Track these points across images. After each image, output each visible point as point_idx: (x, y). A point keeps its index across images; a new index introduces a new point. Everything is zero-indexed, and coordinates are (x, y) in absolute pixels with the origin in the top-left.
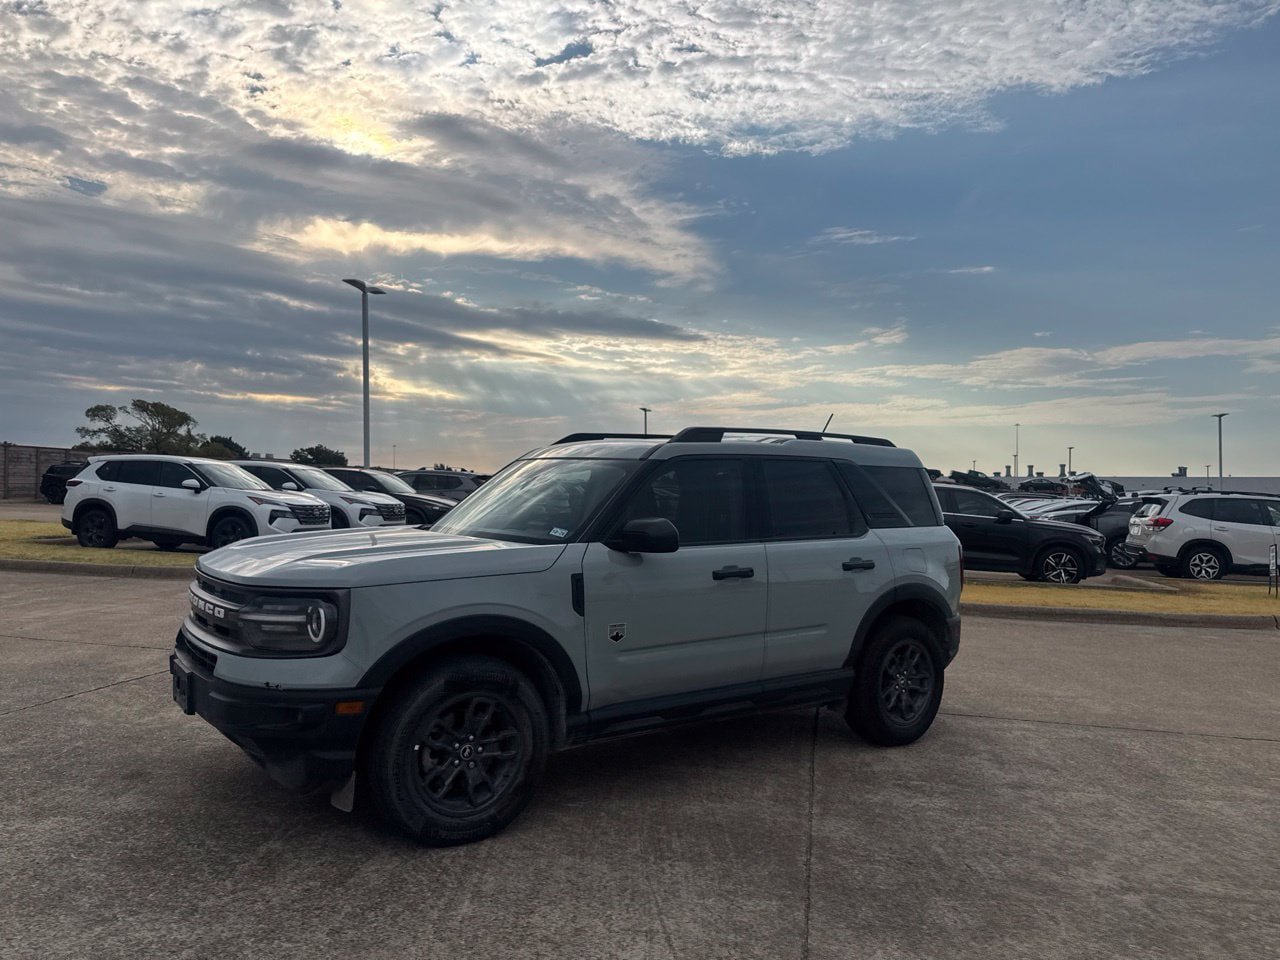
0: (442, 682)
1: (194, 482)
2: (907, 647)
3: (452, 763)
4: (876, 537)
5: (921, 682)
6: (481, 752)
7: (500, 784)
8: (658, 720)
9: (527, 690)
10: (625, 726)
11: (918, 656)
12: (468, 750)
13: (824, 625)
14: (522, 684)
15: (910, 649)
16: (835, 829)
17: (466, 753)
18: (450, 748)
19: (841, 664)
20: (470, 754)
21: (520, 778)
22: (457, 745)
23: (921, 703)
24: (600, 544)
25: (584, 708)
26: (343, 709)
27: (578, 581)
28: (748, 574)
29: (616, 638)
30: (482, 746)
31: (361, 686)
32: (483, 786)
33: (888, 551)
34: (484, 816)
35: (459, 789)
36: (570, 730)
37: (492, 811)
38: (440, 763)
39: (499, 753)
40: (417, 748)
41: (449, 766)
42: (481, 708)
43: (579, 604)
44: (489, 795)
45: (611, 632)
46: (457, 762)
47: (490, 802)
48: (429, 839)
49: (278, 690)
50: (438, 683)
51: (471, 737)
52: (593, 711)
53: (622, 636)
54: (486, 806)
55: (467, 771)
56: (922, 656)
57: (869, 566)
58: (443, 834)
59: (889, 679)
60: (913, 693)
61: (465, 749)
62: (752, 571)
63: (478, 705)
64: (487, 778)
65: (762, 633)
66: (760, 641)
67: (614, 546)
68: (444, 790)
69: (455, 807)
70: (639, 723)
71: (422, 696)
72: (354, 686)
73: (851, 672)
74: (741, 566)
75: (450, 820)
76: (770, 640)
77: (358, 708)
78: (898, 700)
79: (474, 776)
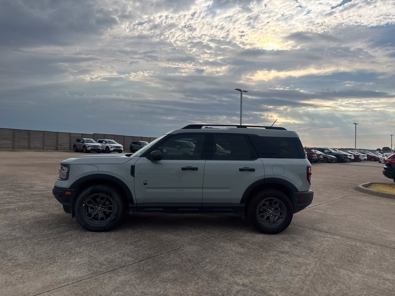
0: (90, 189)
2: (273, 200)
4: (261, 161)
5: (281, 213)
6: (103, 209)
7: (108, 219)
8: (162, 209)
9: (116, 196)
11: (278, 204)
12: (99, 208)
13: (228, 188)
15: (275, 200)
18: (94, 207)
19: (238, 202)
20: (100, 209)
21: (113, 218)
22: (96, 207)
23: (280, 221)
24: (145, 158)
25: (135, 202)
26: (67, 193)
27: (133, 167)
28: (195, 169)
29: (145, 184)
31: (70, 188)
32: (102, 219)
33: (264, 165)
34: (102, 226)
35: (96, 218)
36: (131, 208)
37: (104, 225)
38: (92, 210)
39: (108, 210)
40: (84, 205)
41: (94, 211)
42: (103, 198)
43: (132, 173)
45: (143, 182)
46: (96, 211)
47: (104, 222)
48: (88, 228)
50: (89, 190)
51: (100, 205)
52: (138, 204)
53: (147, 184)
54: (103, 224)
55: (99, 214)
56: (280, 204)
57: (253, 170)
59: (264, 211)
61: (98, 208)
62: (197, 168)
63: (101, 197)
64: (104, 216)
65: (201, 188)
66: (201, 190)
67: (149, 158)
68: (92, 217)
69: (95, 222)
70: (154, 209)
71: (85, 192)
72: (69, 188)
73: (244, 205)
74: (193, 166)
75: (92, 225)
76: (204, 190)
77: (69, 193)
78: (268, 218)
79: (101, 215)
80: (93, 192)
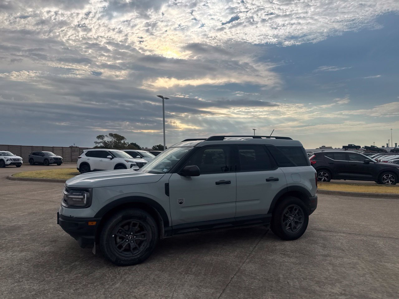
1: (110, 157)
2: (293, 207)
3: (126, 240)
4: (280, 170)
5: (300, 219)
6: (135, 238)
7: (142, 248)
8: (198, 229)
9: (150, 220)
10: (185, 231)
11: (298, 210)
12: (131, 237)
13: (258, 199)
14: (148, 217)
15: (295, 207)
16: (250, 267)
17: (130, 238)
18: (125, 236)
19: (266, 213)
20: (132, 238)
21: (148, 246)
22: (127, 235)
23: (299, 226)
24: (176, 174)
25: (170, 225)
26: (90, 224)
27: (167, 185)
28: (228, 183)
29: (181, 203)
30: (136, 236)
31: (96, 217)
32: (135, 249)
33: (284, 175)
34: (136, 257)
35: (128, 249)
36: (165, 232)
37: (139, 256)
38: (122, 241)
39: (141, 238)
40: (113, 236)
41: (124, 242)
42: (135, 225)
43: (167, 193)
44: (138, 251)
45: (179, 201)
46: (127, 240)
47: (138, 253)
48: (118, 263)
49: (73, 218)
50: (120, 217)
51: (132, 233)
52: (173, 226)
53: (183, 203)
54: (137, 254)
55: (130, 243)
56: (299, 210)
57: (277, 180)
58: (122, 262)
59: (286, 218)
60: (296, 223)
61: (130, 237)
62: (230, 182)
63: (134, 223)
64: (137, 246)
65: (235, 202)
66: (234, 204)
67: (181, 174)
68: (123, 249)
69: (126, 254)
70: (190, 230)
71: (114, 221)
72: (93, 217)
73: (270, 215)
74: (226, 180)
75: (125, 258)
76: (238, 204)
77: (94, 223)
78: (290, 225)
79: (133, 245)
80: (124, 218)
